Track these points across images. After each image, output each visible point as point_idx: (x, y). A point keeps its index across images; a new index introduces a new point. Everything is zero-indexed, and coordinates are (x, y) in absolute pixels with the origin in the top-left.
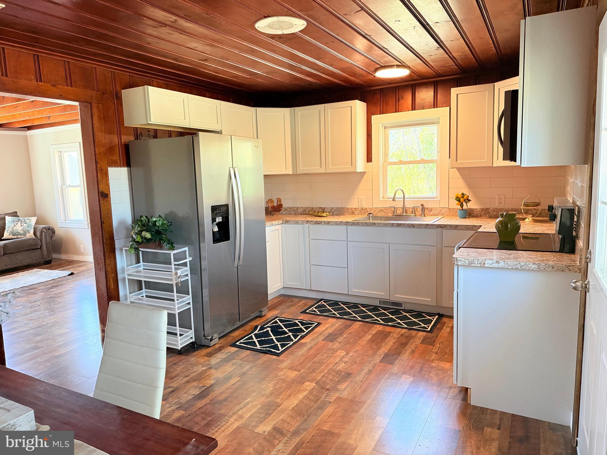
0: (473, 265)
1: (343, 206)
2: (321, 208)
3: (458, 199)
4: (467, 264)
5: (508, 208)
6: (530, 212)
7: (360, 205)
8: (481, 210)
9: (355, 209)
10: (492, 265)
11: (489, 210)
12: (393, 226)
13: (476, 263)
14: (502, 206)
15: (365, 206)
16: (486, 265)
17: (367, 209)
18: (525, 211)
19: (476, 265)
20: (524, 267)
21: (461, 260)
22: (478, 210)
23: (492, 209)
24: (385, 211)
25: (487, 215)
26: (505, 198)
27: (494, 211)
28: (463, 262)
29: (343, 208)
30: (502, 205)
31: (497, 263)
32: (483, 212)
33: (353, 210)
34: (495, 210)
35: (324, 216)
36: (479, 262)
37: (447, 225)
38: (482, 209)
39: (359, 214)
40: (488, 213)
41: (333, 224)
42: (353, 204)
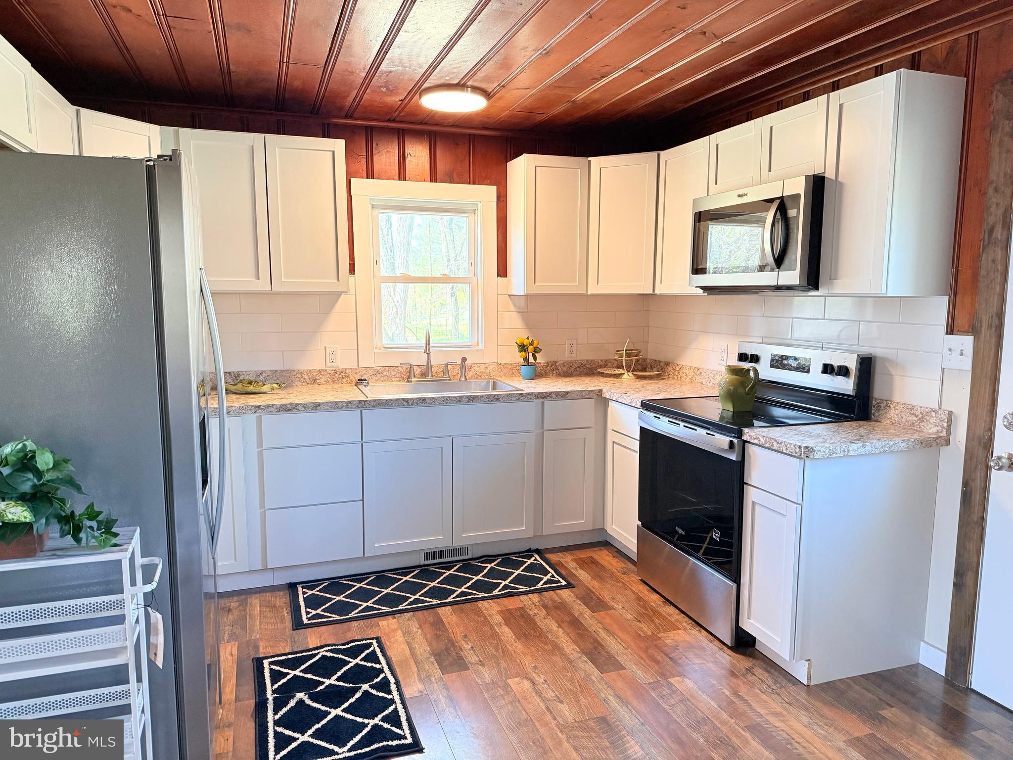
0: (834, 455)
1: (286, 368)
2: (229, 373)
3: (523, 348)
4: (827, 455)
5: (582, 360)
6: (609, 364)
7: (329, 364)
8: (546, 364)
9: (320, 371)
10: (857, 452)
11: (557, 364)
12: (460, 401)
13: (839, 452)
14: (574, 357)
15: (341, 365)
16: (851, 453)
17: (347, 371)
18: (604, 362)
19: (838, 455)
20: (893, 448)
21: (820, 451)
22: (542, 365)
23: (562, 362)
24: (385, 373)
25: (554, 372)
26: (577, 344)
27: (564, 366)
28: (823, 453)
29: (290, 371)
30: (574, 355)
31: (863, 447)
32: (548, 367)
33: (315, 374)
34: (565, 364)
35: (264, 391)
36: (842, 450)
37: (551, 392)
38: (548, 363)
39: (327, 382)
40: (556, 369)
41: (327, 409)
42: (313, 362)
